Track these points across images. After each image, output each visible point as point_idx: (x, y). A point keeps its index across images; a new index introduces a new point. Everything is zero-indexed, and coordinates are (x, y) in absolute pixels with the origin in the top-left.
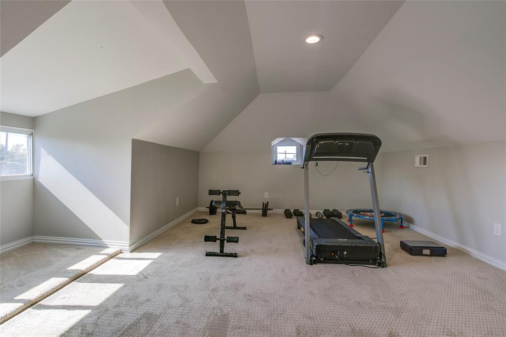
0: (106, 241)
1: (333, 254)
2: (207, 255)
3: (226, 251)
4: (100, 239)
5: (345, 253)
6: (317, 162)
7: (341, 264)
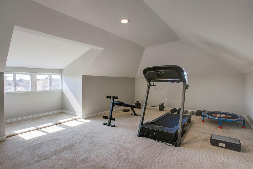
0: (77, 114)
1: (149, 133)
2: (104, 124)
3: (111, 124)
4: (76, 113)
5: (155, 134)
6: (154, 82)
7: (151, 139)
